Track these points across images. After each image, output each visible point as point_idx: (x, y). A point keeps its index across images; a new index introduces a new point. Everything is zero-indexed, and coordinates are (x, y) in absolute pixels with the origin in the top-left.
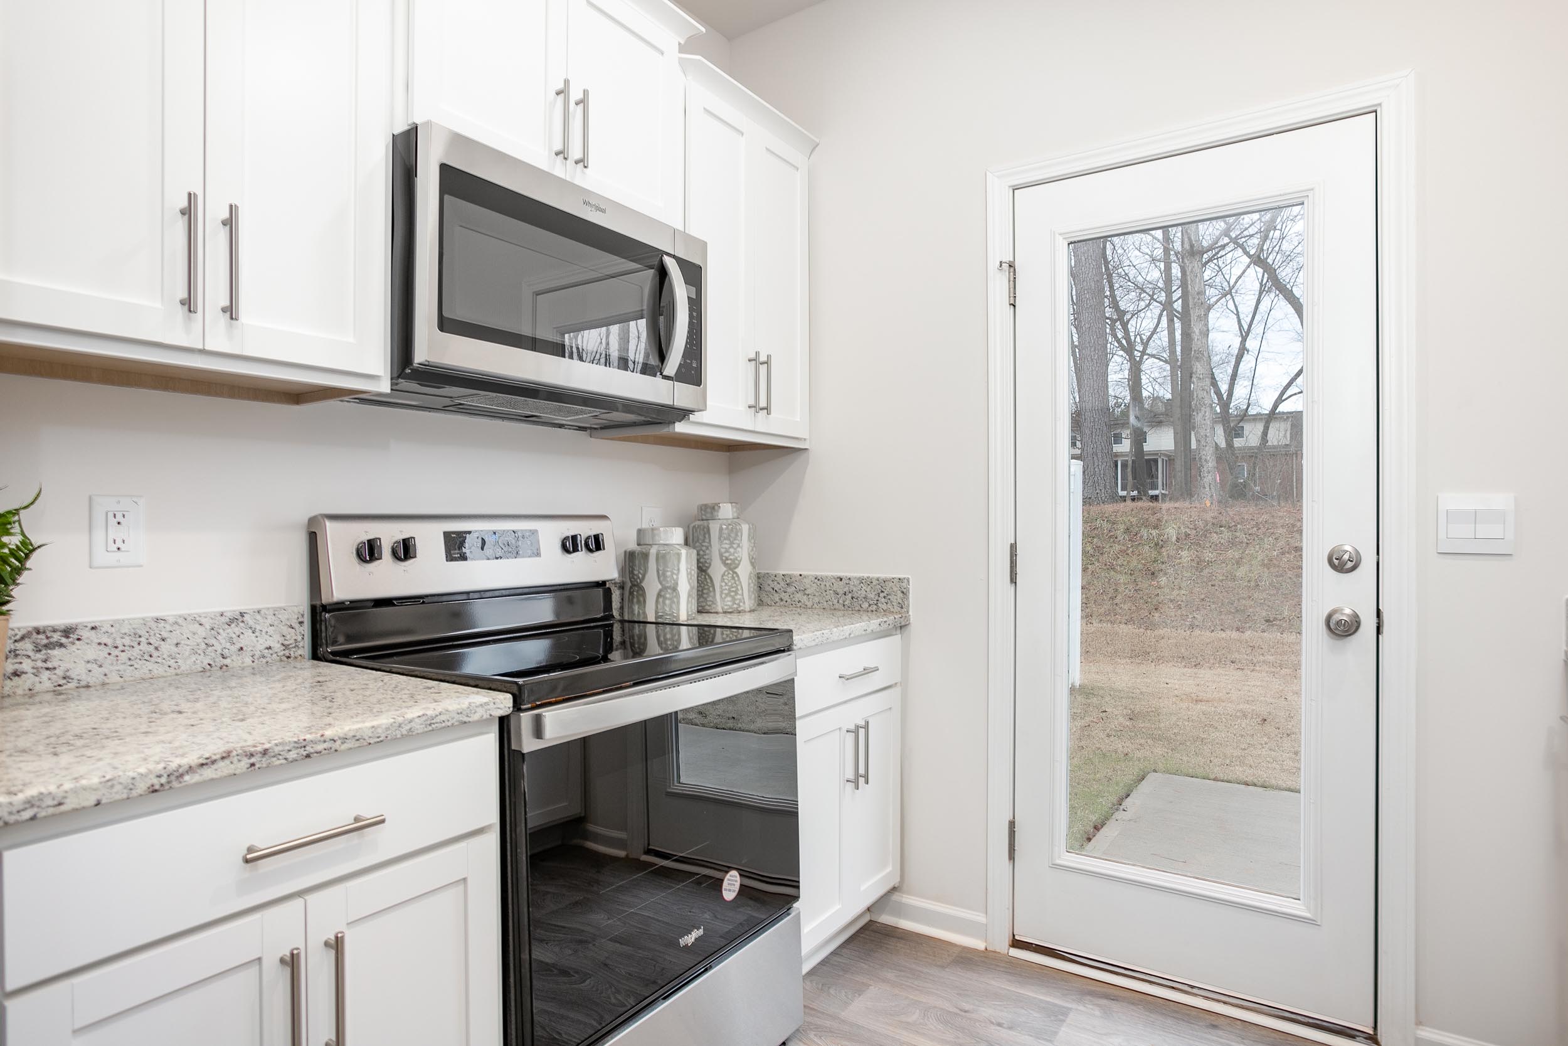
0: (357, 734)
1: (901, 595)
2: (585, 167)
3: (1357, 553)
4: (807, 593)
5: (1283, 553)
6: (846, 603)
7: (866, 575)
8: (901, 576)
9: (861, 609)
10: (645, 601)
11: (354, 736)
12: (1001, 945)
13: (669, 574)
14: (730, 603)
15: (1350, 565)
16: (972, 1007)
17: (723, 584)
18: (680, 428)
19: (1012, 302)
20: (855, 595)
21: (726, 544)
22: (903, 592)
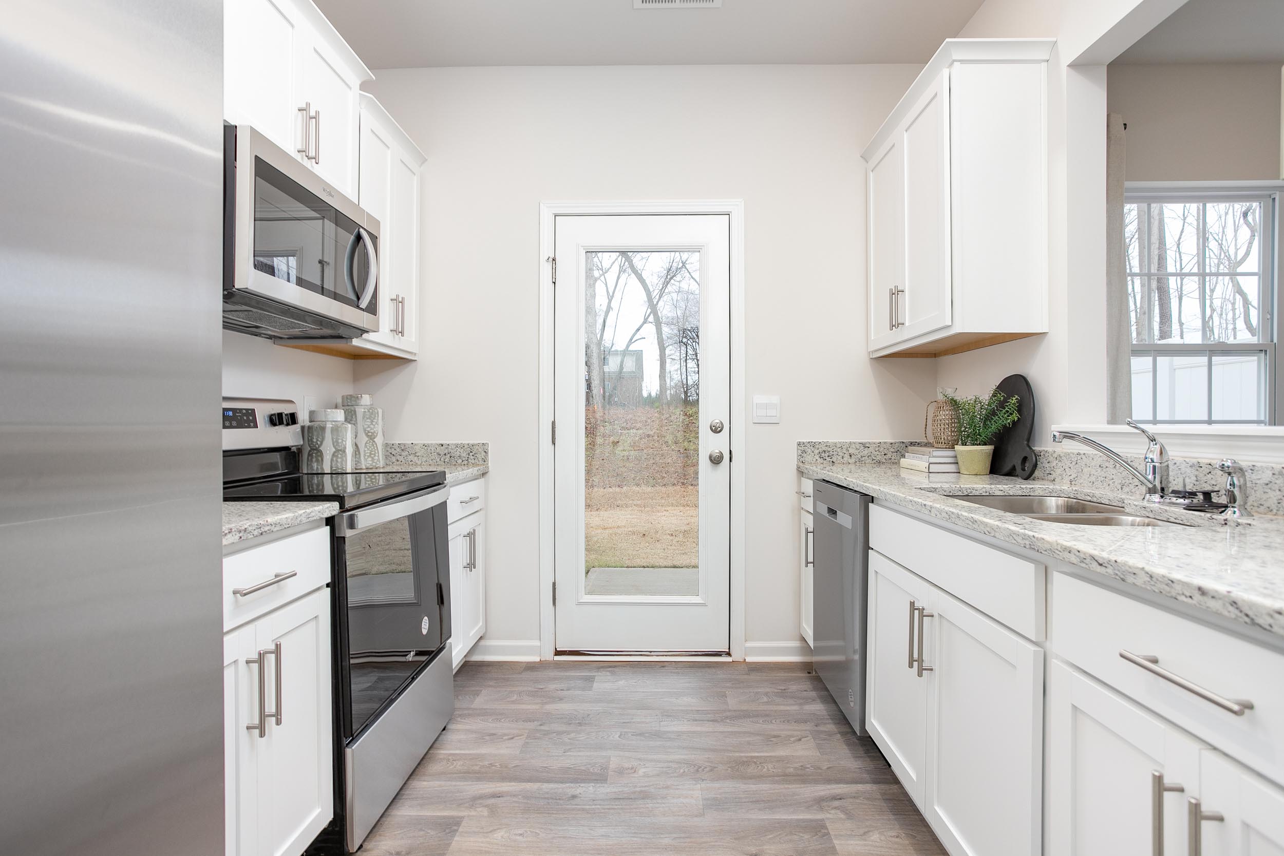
0: (280, 522)
1: (484, 453)
2: (317, 163)
3: (722, 423)
4: (417, 455)
5: (641, 439)
6: (446, 460)
7: (460, 442)
8: (484, 442)
9: (457, 464)
10: (322, 460)
11: (279, 523)
12: (549, 656)
13: (340, 441)
14: (371, 462)
15: (719, 429)
16: (544, 686)
17: (366, 449)
18: (356, 342)
19: (554, 281)
20: (453, 455)
21: (368, 422)
22: (485, 452)
